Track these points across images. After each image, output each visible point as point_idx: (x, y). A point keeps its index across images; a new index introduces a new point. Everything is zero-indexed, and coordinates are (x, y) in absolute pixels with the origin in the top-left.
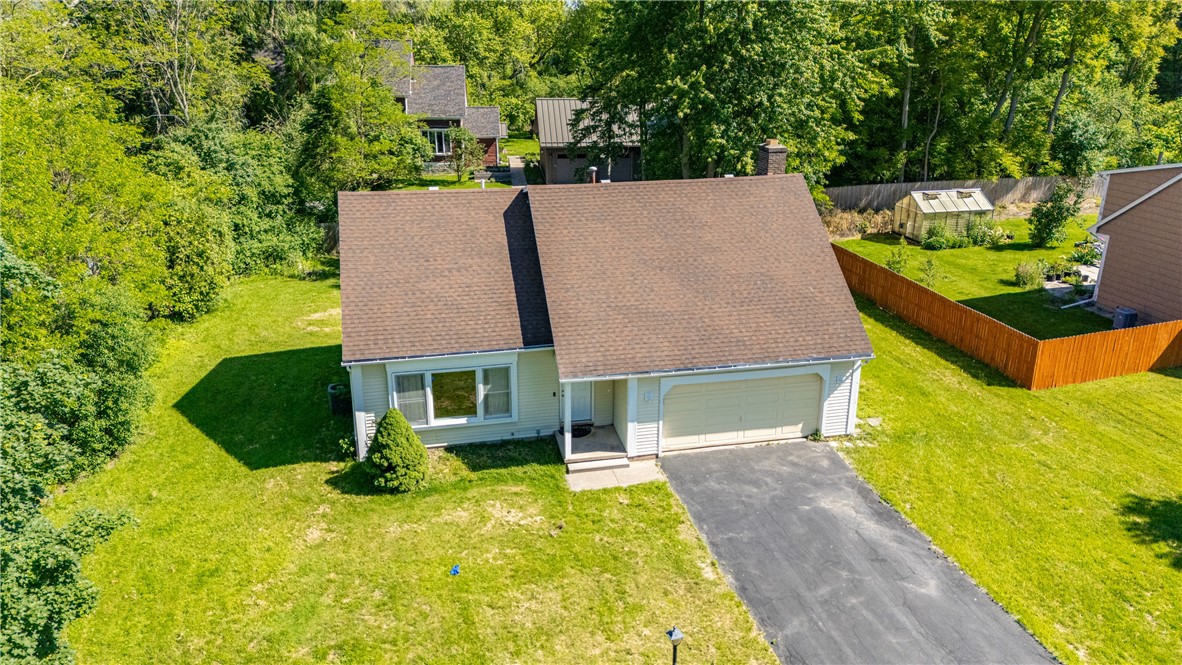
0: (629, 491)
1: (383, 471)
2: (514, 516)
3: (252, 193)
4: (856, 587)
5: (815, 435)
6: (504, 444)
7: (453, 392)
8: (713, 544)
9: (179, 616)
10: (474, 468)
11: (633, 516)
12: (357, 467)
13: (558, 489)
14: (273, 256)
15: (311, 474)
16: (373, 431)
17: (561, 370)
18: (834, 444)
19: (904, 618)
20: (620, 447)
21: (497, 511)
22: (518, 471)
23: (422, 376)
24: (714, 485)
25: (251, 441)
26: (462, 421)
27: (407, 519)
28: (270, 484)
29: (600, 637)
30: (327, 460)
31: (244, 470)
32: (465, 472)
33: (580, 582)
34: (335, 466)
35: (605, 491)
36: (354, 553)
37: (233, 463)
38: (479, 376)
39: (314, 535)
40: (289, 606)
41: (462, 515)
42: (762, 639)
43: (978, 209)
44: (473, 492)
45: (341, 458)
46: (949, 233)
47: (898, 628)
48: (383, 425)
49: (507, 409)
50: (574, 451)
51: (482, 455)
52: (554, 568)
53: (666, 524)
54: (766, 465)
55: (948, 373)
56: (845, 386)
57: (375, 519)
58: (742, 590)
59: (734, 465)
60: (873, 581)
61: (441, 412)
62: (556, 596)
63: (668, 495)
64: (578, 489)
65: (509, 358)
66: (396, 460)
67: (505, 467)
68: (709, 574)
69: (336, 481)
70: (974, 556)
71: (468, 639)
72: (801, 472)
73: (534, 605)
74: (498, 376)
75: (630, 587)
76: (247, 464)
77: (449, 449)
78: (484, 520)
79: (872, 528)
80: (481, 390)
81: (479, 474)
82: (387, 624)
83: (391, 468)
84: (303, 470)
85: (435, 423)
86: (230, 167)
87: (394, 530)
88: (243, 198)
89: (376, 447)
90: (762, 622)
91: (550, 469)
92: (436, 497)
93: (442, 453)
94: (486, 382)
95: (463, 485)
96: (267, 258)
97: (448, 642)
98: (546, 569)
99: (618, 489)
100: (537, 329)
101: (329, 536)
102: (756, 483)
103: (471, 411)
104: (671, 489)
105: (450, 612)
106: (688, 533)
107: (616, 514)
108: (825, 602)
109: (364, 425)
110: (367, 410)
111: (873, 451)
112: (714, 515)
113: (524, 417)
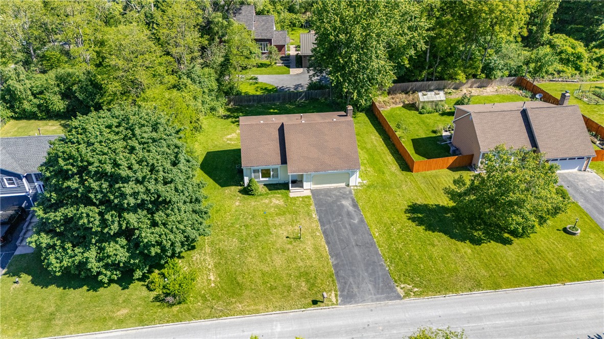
0: (303, 197)
1: (250, 191)
2: (277, 202)
3: (206, 91)
4: (342, 220)
5: (348, 185)
6: (277, 184)
7: (266, 173)
8: (317, 210)
9: (215, 218)
10: (270, 190)
11: (302, 203)
12: (245, 188)
13: (287, 196)
14: (213, 109)
15: (235, 189)
16: (248, 181)
17: (289, 171)
18: (352, 188)
19: (348, 226)
20: (302, 187)
21: (274, 201)
22: (279, 191)
23: (259, 170)
24: (321, 197)
25: (220, 180)
26: (267, 179)
27: (256, 201)
28: (226, 191)
29: (291, 227)
30: (238, 186)
31: (220, 187)
32: (268, 191)
33: (289, 216)
34: (240, 188)
35: (297, 197)
36: (245, 208)
37: (217, 186)
38: (271, 170)
39: (237, 204)
40: (234, 218)
41: (267, 201)
42: (320, 229)
43: (440, 99)
44: (269, 196)
45: (241, 186)
46: (429, 107)
47: (345, 228)
48: (250, 181)
49: (277, 177)
50: (292, 187)
51: (272, 187)
52: (284, 213)
53: (308, 205)
54: (334, 192)
55: (394, 166)
56: (355, 175)
57: (249, 201)
58: (319, 220)
59: (327, 192)
60: (346, 219)
61: (262, 177)
62: (284, 219)
63: (311, 199)
64: (291, 196)
65: (278, 166)
66: (253, 189)
67: (277, 190)
68: (314, 216)
69: (240, 191)
70: (368, 215)
71: (267, 225)
72: (341, 195)
73: (279, 220)
74: (275, 170)
75: (298, 218)
76: (220, 186)
77: (264, 185)
78: (271, 202)
79: (351, 208)
80: (272, 173)
81: (271, 191)
82: (253, 222)
83: (252, 190)
84: (233, 188)
85: (262, 179)
86: (200, 83)
87: (253, 204)
88: (204, 92)
89: (249, 185)
90: (321, 226)
91: (286, 191)
92: (261, 197)
93: (263, 186)
94: (273, 171)
95: (267, 194)
96: (211, 109)
97: (263, 226)
98: (282, 214)
99: (300, 197)
100: (284, 161)
101: (240, 204)
102: (330, 197)
103: (269, 177)
104: (311, 198)
105: (264, 220)
106: (313, 208)
107: (298, 203)
108: (334, 223)
109: (246, 180)
110: (247, 176)
111: (360, 190)
112: (319, 204)
113: (281, 179)
